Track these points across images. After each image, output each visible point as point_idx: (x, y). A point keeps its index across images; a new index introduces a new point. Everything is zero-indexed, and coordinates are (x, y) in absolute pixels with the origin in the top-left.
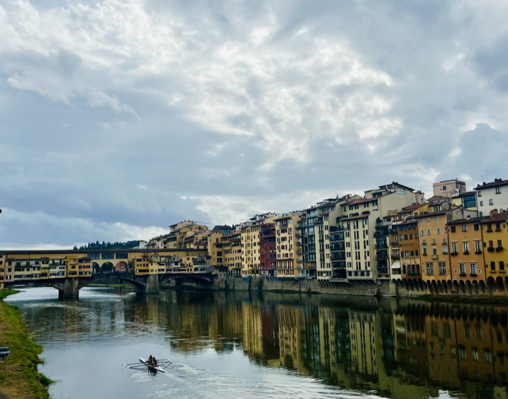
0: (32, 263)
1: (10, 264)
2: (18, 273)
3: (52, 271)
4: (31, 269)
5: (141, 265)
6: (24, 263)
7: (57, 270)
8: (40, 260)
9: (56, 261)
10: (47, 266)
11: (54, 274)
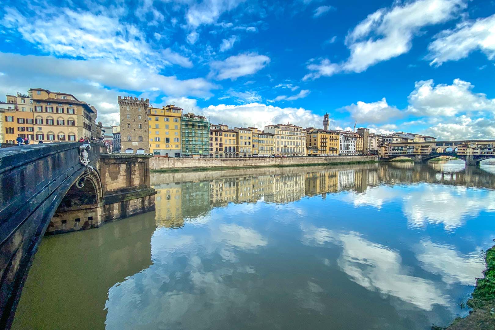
0: (400, 148)
1: (390, 148)
2: (393, 152)
3: (408, 151)
4: (399, 150)
5: (461, 150)
6: (396, 148)
7: (411, 151)
8: (403, 146)
9: (411, 147)
10: (406, 149)
11: (409, 153)
